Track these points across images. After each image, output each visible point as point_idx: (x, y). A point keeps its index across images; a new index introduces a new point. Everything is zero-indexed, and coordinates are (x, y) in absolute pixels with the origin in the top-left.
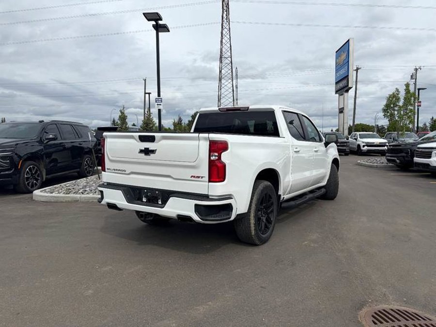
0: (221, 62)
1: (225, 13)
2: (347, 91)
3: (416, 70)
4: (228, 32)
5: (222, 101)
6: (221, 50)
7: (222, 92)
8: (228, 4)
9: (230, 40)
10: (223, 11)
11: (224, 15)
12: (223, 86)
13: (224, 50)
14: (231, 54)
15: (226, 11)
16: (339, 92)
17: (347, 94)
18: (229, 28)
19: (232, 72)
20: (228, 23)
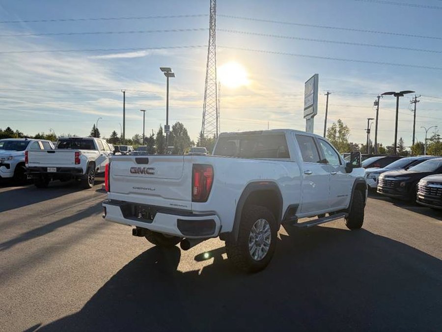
0: (206, 82)
2: (313, 117)
3: (379, 97)
4: (214, 56)
5: (206, 118)
6: (207, 71)
7: (206, 109)
8: (215, 30)
10: (210, 37)
11: (211, 40)
12: (207, 104)
13: (209, 71)
14: (216, 75)
15: (213, 37)
16: (307, 117)
17: (312, 119)
18: (215, 52)
19: (216, 92)
20: (214, 47)
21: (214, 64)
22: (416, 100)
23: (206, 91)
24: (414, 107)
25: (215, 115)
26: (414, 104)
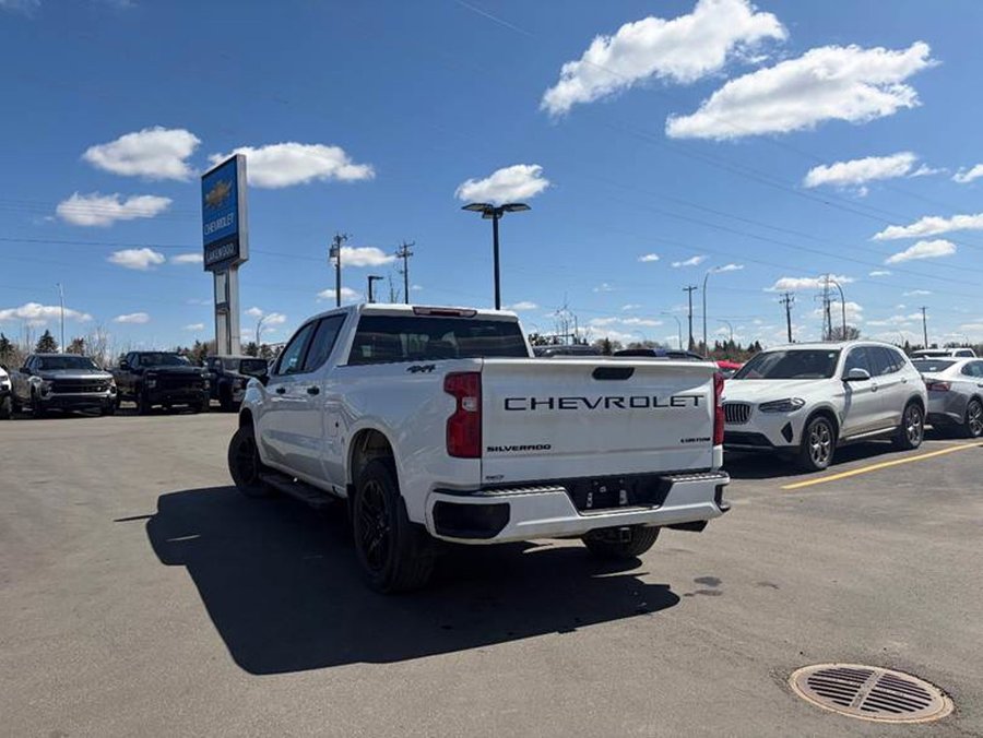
2: (236, 267)
3: (338, 239)
16: (215, 267)
17: (234, 273)
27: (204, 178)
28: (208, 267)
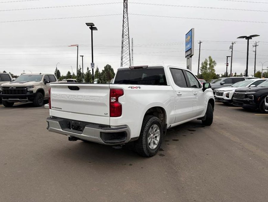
0: (123, 37)
1: (125, 9)
2: (191, 57)
3: (233, 44)
4: (127, 20)
5: (123, 60)
7: (123, 55)
8: (127, 3)
9: (128, 25)
10: (124, 8)
11: (125, 10)
12: (124, 51)
13: (124, 30)
14: (129, 32)
15: (126, 8)
16: (188, 57)
18: (128, 18)
19: (129, 43)
20: (127, 15)
21: (127, 25)
22: (256, 45)
23: (122, 43)
24: (255, 49)
25: (129, 58)
26: (255, 47)
27: (186, 35)
28: (186, 57)
